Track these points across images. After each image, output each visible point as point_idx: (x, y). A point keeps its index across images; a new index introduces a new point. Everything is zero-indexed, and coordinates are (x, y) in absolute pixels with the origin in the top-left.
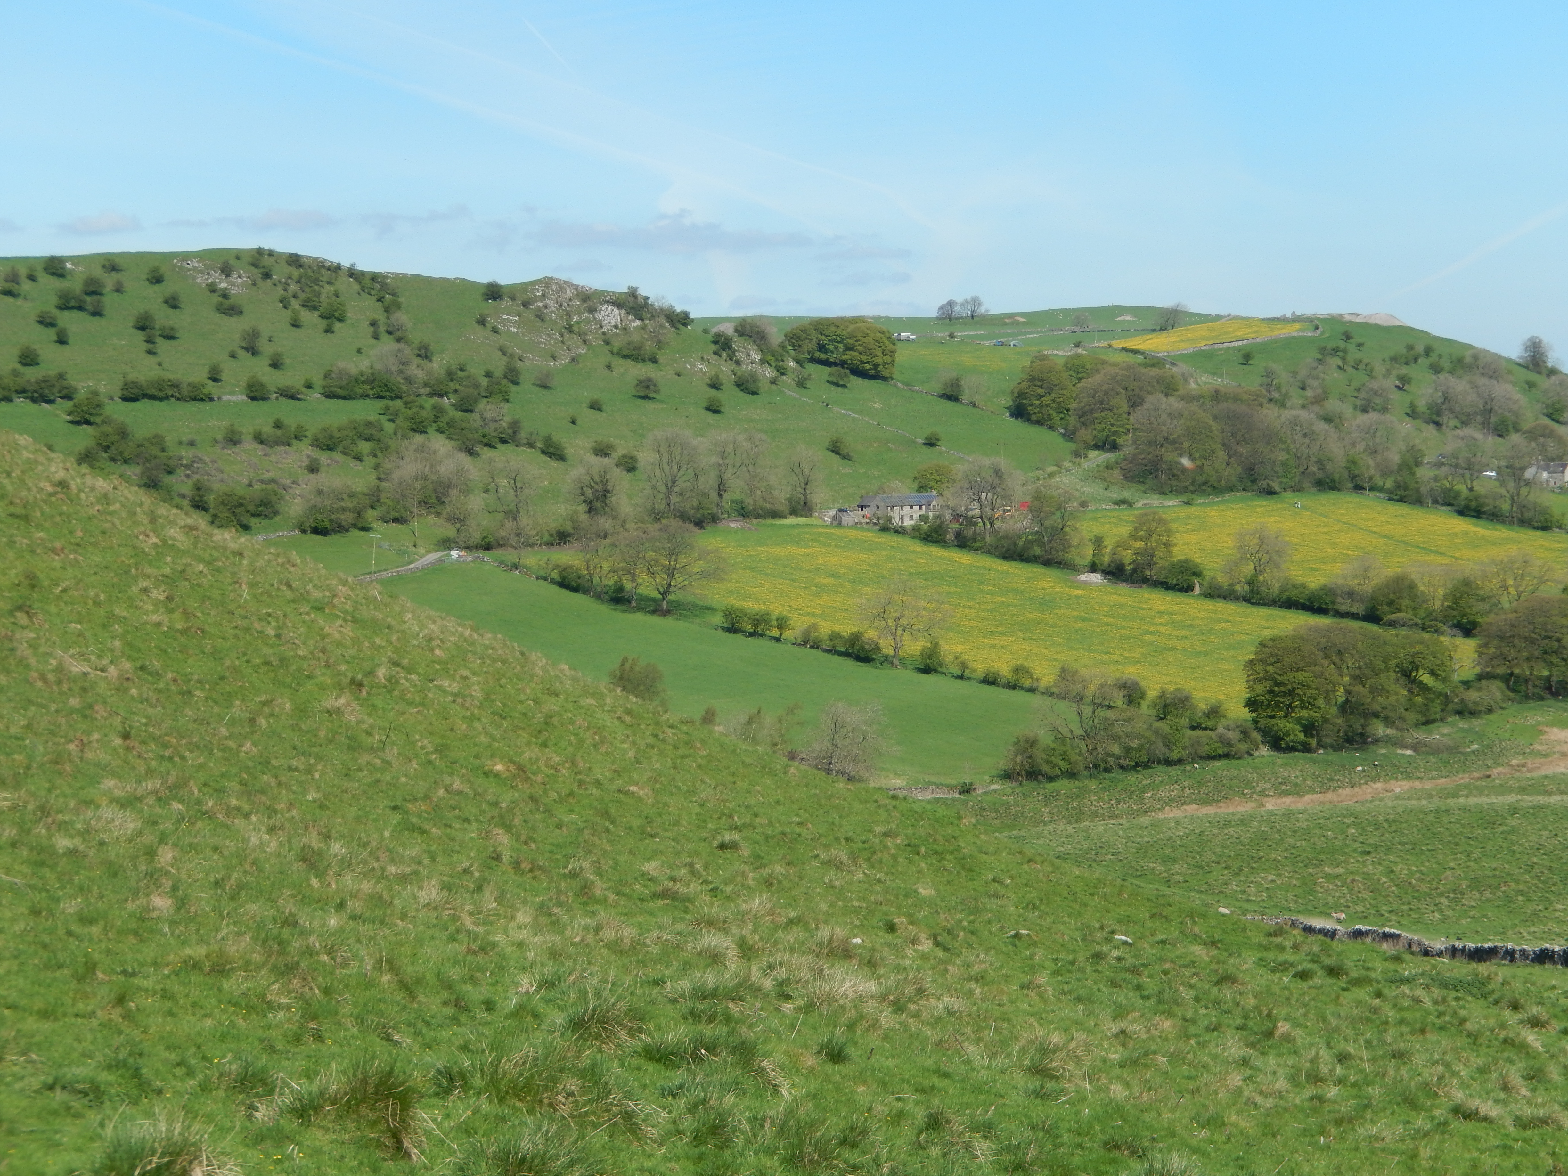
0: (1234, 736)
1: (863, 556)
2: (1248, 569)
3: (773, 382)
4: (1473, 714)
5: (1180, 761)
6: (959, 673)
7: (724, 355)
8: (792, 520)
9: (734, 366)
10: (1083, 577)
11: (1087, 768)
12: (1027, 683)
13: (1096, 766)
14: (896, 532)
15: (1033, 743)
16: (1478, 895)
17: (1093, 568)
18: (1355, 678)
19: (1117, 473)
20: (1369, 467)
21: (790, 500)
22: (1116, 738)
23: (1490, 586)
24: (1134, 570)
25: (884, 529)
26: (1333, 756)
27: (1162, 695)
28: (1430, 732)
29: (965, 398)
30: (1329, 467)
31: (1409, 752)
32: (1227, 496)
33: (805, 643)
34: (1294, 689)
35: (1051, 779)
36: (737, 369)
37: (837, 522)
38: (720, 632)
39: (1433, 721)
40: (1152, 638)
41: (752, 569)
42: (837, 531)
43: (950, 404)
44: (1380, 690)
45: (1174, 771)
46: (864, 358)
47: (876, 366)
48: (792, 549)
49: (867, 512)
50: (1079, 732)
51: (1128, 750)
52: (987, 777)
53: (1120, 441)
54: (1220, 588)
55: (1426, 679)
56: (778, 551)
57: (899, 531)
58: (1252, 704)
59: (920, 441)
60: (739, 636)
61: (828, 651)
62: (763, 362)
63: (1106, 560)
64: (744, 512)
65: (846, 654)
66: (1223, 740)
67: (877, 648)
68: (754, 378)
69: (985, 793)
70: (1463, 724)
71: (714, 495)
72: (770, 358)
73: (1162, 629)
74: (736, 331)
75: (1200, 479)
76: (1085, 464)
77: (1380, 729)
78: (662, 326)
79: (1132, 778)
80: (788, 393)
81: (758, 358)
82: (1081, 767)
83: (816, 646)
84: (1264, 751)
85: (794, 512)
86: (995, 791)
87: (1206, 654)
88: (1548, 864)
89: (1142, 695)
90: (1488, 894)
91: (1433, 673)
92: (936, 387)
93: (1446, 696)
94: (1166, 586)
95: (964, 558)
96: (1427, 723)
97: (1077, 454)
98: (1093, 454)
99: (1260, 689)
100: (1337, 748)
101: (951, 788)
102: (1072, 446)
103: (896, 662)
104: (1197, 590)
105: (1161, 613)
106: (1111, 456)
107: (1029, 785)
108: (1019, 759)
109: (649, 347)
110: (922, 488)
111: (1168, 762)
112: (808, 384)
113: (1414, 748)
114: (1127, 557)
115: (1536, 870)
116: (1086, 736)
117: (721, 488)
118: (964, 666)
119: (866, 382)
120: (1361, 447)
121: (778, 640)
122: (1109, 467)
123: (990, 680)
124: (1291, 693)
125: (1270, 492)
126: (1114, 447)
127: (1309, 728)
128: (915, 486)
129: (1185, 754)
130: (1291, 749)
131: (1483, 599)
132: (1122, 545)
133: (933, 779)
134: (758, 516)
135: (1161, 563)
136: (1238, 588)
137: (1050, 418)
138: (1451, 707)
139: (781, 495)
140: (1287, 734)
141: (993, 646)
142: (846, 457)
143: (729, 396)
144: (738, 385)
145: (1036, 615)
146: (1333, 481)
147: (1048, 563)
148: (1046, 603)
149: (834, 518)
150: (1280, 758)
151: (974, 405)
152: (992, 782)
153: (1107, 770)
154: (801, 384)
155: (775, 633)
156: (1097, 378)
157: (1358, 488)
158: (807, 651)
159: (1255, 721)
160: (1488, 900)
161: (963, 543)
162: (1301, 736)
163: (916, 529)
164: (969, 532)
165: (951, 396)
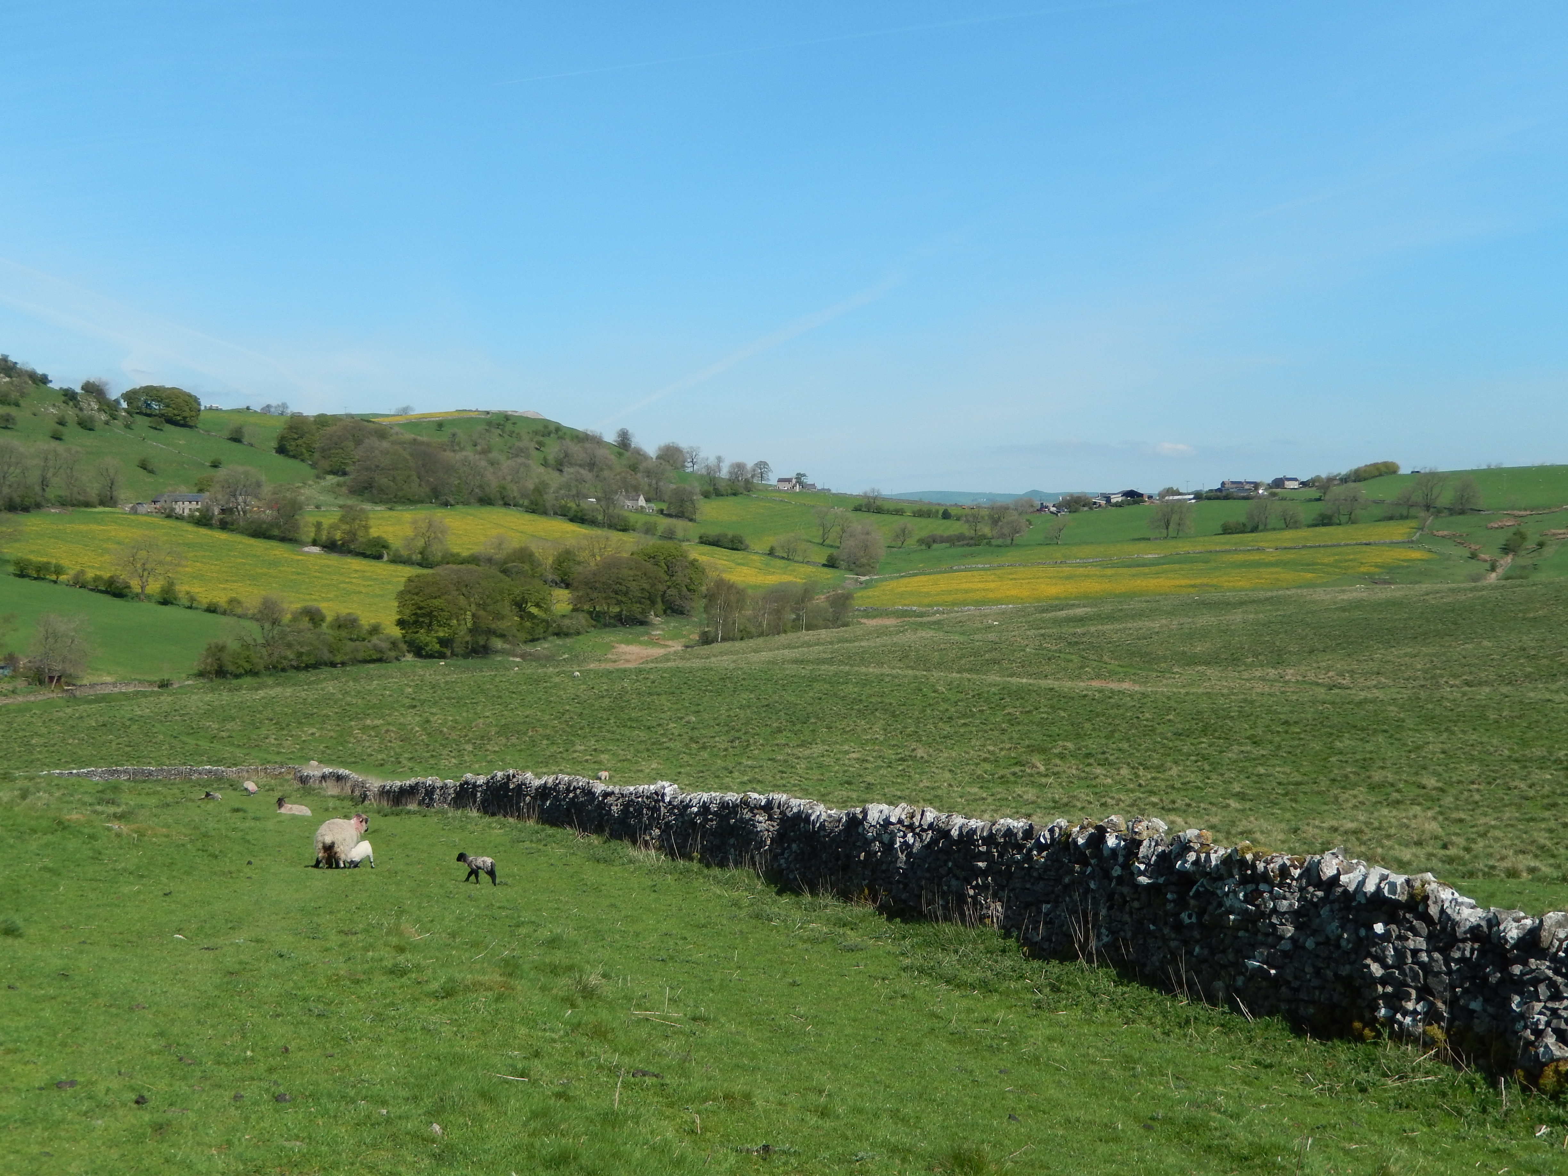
0: (384, 645)
1: (147, 532)
2: (420, 543)
3: (107, 423)
4: (567, 635)
5: (343, 664)
6: (188, 604)
7: (71, 403)
8: (100, 509)
9: (77, 411)
10: (306, 549)
11: (267, 668)
12: (239, 611)
13: (275, 667)
14: (177, 518)
15: (222, 649)
16: (504, 741)
17: (314, 543)
18: (478, 605)
19: (344, 490)
20: (513, 491)
21: (99, 495)
22: (289, 645)
23: (584, 555)
24: (343, 544)
25: (169, 516)
26: (461, 662)
27: (337, 619)
28: (535, 646)
29: (245, 440)
30: (487, 489)
31: (518, 660)
32: (419, 506)
33: (75, 584)
34: (432, 611)
35: (237, 676)
36: (80, 413)
37: (134, 511)
38: (12, 578)
39: (538, 639)
40: (345, 586)
41: (57, 538)
42: (132, 517)
43: (235, 445)
44: (498, 616)
45: (335, 671)
46: (176, 412)
47: (185, 418)
48: (94, 527)
49: (158, 505)
50: (261, 641)
51: (300, 655)
52: (184, 676)
53: (347, 469)
54: (401, 556)
55: (534, 610)
56: (83, 528)
57: (179, 518)
58: (401, 623)
59: (208, 464)
60: (26, 580)
61: (92, 590)
62: (99, 410)
63: (324, 537)
64: (63, 503)
65: (106, 592)
66: (376, 648)
67: (129, 587)
68: (91, 419)
69: (180, 687)
70: (559, 642)
71: (38, 489)
72: (105, 407)
73: (354, 580)
74: (83, 388)
75: (400, 494)
76: (323, 483)
77: (498, 644)
78: (25, 382)
79: (302, 676)
80: (116, 430)
81: (96, 407)
82: (261, 667)
83: (83, 586)
84: (409, 657)
85: (102, 503)
86: (189, 685)
87: (382, 596)
88: (579, 711)
89: (323, 619)
90: (514, 740)
91: (537, 605)
92: (226, 433)
93: (547, 622)
94: (364, 555)
95: (223, 536)
96: (533, 640)
97: (318, 477)
98: (329, 477)
99: (408, 612)
100: (466, 656)
101: (151, 683)
102: (315, 472)
103: (142, 597)
104: (386, 558)
105: (356, 571)
106: (341, 479)
107: (218, 681)
108: (209, 660)
109: (14, 395)
110: (201, 491)
111: (333, 665)
112: (133, 426)
113: (522, 656)
114: (338, 536)
115: (567, 716)
116: (267, 644)
117: (44, 483)
118: (192, 599)
119: (178, 429)
120: (509, 478)
121: (55, 582)
122: (339, 485)
123: (212, 609)
124: (430, 615)
125: (446, 504)
126: (345, 474)
127: (443, 642)
128: (195, 489)
129: (346, 658)
130: (430, 656)
131: (579, 563)
132: (335, 527)
133: (138, 677)
134: (73, 505)
135: (361, 539)
136: (414, 557)
137: (302, 454)
138: (551, 629)
139: (93, 491)
140: (427, 645)
141: (224, 589)
142: (151, 472)
143: (71, 431)
144: (79, 424)
145: (265, 570)
146: (490, 499)
147: (283, 540)
148: (274, 563)
149: (132, 508)
150: (420, 662)
151: (252, 445)
152: (188, 678)
153: (283, 670)
154: (128, 427)
155: (54, 577)
156: (334, 428)
157: (506, 505)
158: (77, 590)
159: (404, 637)
160: (514, 745)
161: (224, 526)
162: (438, 646)
163: (191, 516)
164: (229, 519)
165: (236, 439)
